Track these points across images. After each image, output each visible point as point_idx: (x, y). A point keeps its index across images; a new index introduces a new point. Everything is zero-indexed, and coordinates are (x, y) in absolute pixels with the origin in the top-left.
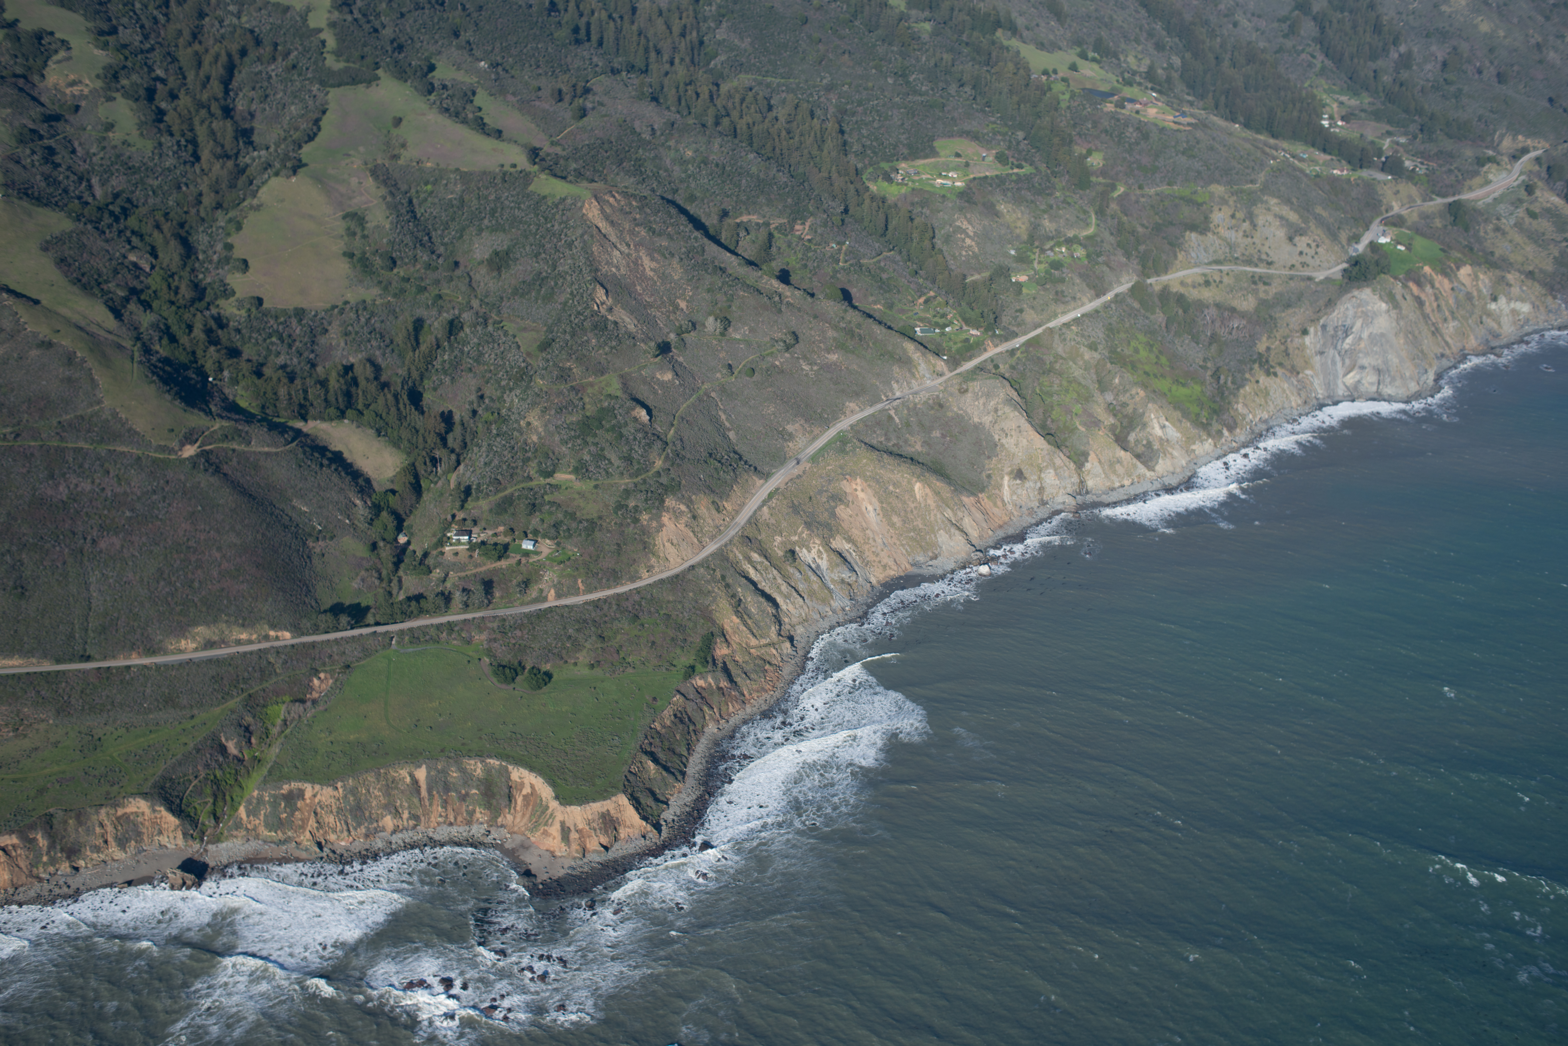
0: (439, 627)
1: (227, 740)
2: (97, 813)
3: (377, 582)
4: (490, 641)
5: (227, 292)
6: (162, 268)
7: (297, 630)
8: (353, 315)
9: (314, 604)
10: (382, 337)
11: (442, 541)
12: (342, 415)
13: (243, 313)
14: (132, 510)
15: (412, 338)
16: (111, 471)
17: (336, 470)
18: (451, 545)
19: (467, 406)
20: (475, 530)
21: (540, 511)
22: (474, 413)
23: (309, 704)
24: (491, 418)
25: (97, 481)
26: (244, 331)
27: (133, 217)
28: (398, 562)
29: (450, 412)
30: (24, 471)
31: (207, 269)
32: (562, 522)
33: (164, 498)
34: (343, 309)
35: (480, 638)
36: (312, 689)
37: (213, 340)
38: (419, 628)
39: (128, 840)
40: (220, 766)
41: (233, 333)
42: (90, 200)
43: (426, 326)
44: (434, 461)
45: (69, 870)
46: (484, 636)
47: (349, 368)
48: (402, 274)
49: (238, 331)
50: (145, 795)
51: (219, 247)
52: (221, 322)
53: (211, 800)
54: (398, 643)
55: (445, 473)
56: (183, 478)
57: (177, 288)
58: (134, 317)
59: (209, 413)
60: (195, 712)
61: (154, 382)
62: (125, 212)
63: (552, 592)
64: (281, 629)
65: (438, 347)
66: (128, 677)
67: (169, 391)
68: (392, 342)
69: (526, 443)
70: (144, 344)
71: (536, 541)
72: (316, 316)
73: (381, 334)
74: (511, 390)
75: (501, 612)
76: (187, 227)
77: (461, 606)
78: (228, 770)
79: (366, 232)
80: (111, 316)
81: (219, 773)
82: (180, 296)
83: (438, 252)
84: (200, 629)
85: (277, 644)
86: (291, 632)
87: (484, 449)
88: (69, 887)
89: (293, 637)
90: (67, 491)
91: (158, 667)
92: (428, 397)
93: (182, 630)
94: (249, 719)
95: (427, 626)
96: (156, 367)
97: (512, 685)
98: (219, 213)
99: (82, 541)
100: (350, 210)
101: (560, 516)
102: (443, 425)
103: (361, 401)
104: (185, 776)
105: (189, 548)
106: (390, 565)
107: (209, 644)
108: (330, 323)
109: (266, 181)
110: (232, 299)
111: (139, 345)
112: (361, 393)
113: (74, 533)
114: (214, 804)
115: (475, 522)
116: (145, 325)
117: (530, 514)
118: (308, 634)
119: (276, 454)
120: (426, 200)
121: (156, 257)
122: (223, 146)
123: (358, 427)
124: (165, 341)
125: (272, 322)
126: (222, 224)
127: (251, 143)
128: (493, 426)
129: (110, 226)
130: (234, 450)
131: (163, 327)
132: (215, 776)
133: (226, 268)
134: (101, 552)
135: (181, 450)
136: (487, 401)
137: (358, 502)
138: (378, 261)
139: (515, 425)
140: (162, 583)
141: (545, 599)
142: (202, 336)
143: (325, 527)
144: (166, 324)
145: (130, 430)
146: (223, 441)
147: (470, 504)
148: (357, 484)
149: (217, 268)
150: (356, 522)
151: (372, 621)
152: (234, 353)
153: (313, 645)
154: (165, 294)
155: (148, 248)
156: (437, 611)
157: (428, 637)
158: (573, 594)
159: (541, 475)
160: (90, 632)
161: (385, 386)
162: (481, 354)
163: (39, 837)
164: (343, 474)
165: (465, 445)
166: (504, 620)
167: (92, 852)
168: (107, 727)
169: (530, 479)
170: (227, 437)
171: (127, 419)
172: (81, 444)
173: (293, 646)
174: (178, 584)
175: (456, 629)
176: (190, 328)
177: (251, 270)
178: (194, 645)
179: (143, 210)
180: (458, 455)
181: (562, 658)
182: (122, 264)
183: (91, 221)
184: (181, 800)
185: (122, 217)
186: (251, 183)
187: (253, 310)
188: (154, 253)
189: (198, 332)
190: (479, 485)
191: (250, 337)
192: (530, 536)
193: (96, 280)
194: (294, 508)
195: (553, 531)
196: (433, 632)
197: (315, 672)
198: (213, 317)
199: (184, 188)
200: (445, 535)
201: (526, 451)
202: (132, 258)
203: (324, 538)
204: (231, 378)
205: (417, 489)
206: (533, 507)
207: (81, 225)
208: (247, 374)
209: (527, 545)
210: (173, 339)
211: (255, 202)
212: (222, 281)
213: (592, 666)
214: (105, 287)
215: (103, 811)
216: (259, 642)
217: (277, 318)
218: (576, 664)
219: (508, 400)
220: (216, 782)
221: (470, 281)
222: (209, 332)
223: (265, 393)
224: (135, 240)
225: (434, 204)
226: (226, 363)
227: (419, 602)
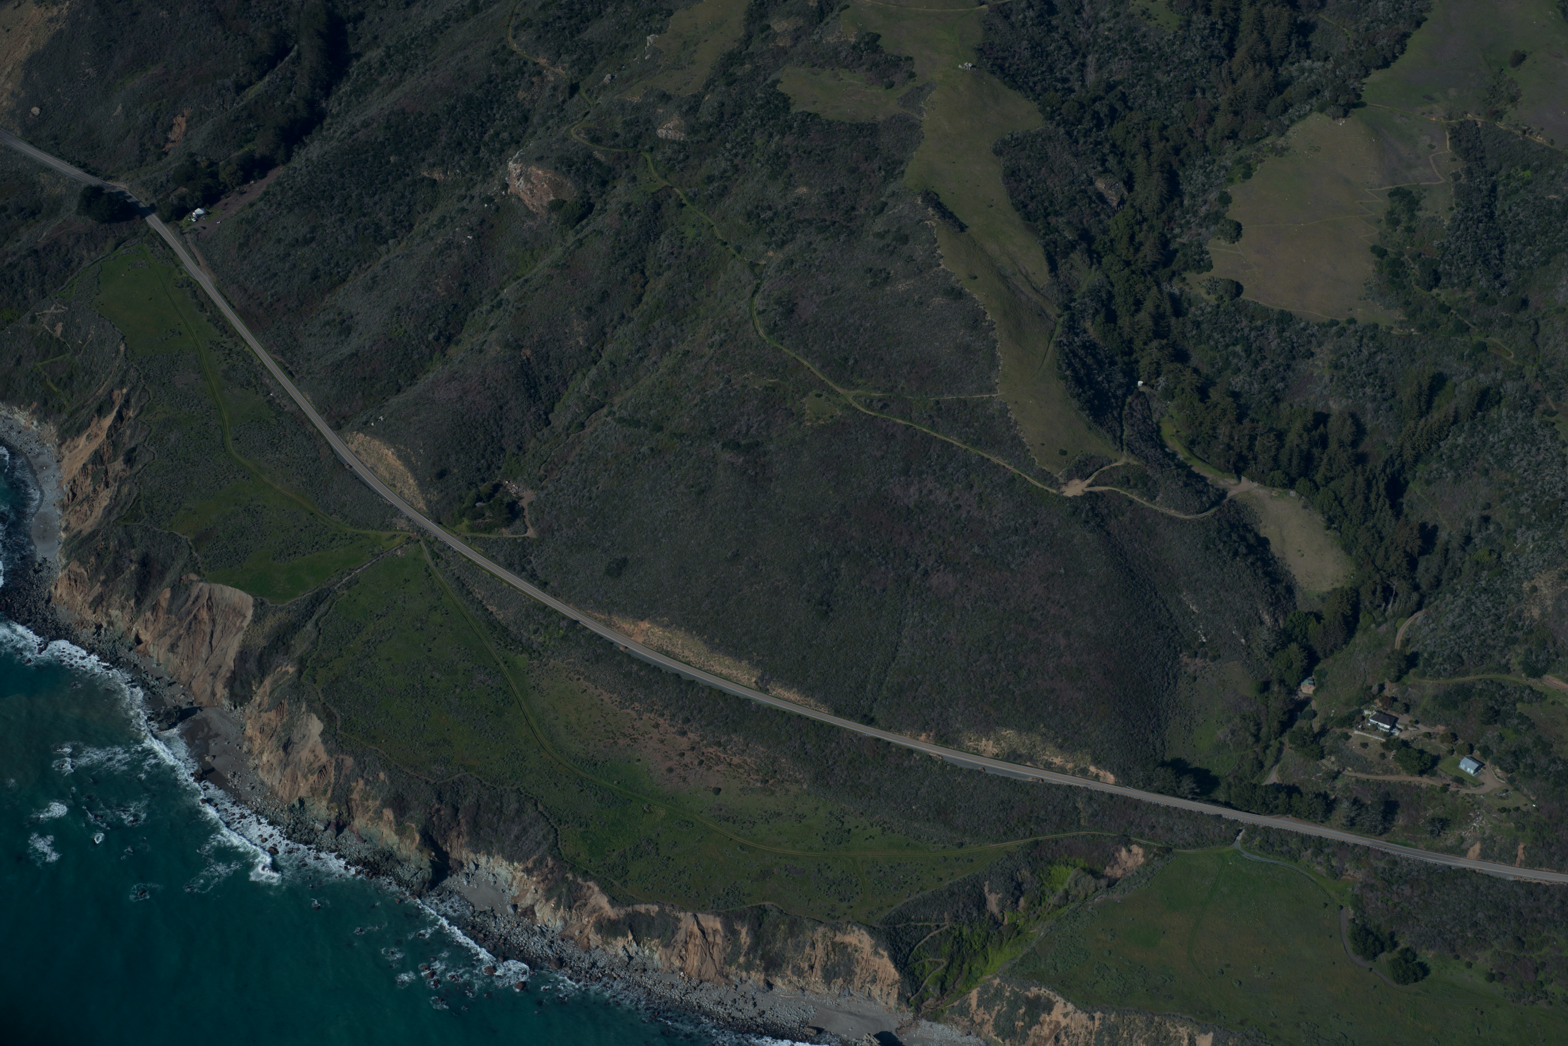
0: (1305, 839)
1: (990, 891)
2: (814, 930)
3: (1251, 740)
4: (1365, 886)
5: (1202, 264)
6: (1133, 206)
7: (1124, 778)
8: (1354, 343)
9: (1158, 745)
10: (1383, 385)
11: (1353, 719)
12: (1290, 483)
13: (1212, 299)
14: (982, 547)
15: (1423, 399)
16: (976, 485)
17: (1252, 564)
18: (1363, 729)
19: (1462, 526)
20: (1404, 719)
21: (1504, 724)
22: (1468, 539)
23: (1103, 882)
24: (1487, 558)
25: (956, 494)
26: (1204, 326)
27: (1121, 124)
28: (1286, 725)
29: (1435, 528)
30: (878, 454)
31: (1188, 222)
32: (1528, 750)
33: (1025, 543)
34: (1344, 329)
35: (1355, 874)
36: (1116, 862)
37: (1160, 331)
38: (1279, 831)
39: (836, 975)
40: (971, 922)
41: (1189, 326)
42: (1077, 86)
43: (1449, 384)
44: (1388, 593)
45: (762, 984)
46: (1360, 875)
47: (1321, 418)
48: (1442, 298)
49: (1197, 325)
50: (872, 931)
51: (1213, 196)
52: (1178, 306)
53: (946, 963)
54: (1244, 841)
55: (1395, 615)
56: (1056, 523)
57: (1141, 244)
58: (1074, 273)
59: (1119, 440)
60: (967, 839)
61: (1065, 378)
62: (1113, 114)
63: (1477, 847)
64: (1105, 768)
65: (1455, 422)
66: (906, 763)
67: (1079, 395)
68: (1394, 395)
69: (1519, 616)
70: (1072, 318)
71: (1482, 765)
72: (1304, 329)
73: (1383, 380)
74: (1530, 527)
75: (1396, 850)
76: (1183, 154)
77: (1344, 821)
78: (979, 930)
79: (1414, 224)
80: (1046, 268)
81: (966, 931)
82: (1140, 255)
83: (1505, 277)
84: (1009, 733)
85: (1094, 785)
86: (1116, 776)
87: (1460, 601)
88: (755, 1005)
89: (1117, 784)
90: (917, 496)
91: (944, 764)
92: (1415, 490)
93: (987, 727)
94: (1025, 873)
95: (1290, 833)
96: (1075, 355)
97: (1370, 964)
98: (1229, 145)
99: (913, 568)
100: (1403, 185)
101: (1529, 741)
102: (1419, 542)
103: (1322, 469)
104: (926, 920)
105: (1031, 620)
106: (1275, 724)
107: (1013, 757)
108: (1320, 345)
109: (1306, 115)
110: (1206, 275)
111: (1066, 316)
112: (1325, 460)
113: (907, 555)
114: (947, 969)
115: (1407, 709)
116: (1084, 288)
117: (1488, 723)
118: (1136, 787)
119: (1183, 522)
120: (1516, 191)
121: (1130, 189)
122: (1268, 44)
123: (1305, 507)
124: (1100, 318)
125: (1245, 323)
126: (1229, 163)
127: (1307, 45)
128: (1485, 573)
129: (1087, 133)
130: (1131, 502)
131: (1104, 296)
132: (961, 934)
133: (1212, 228)
134: (929, 589)
135: (1065, 484)
136: (1492, 528)
137: (1266, 618)
138: (1415, 270)
139: (1515, 586)
140: (985, 656)
141: (1463, 853)
142: (1149, 323)
143: (1210, 641)
144: (1109, 292)
145: (1015, 437)
146: (1122, 486)
147: (1411, 678)
148: (1274, 590)
149: (1201, 226)
150: (1253, 646)
151: (1222, 798)
152: (1181, 356)
153: (1137, 804)
154: (1122, 247)
155: (1125, 175)
156: (1309, 816)
157: (1285, 848)
158: (1504, 861)
159: (1524, 670)
160: (884, 688)
161: (1361, 459)
162: (1509, 455)
163: (744, 932)
164: (1260, 572)
165: (1437, 583)
166: (1395, 863)
167: (793, 973)
168: (862, 819)
169: (1506, 669)
170: (1129, 481)
171: (1016, 423)
172: (954, 440)
173: (1111, 796)
174: (1003, 665)
175: (1327, 850)
176: (1138, 304)
177: (1242, 240)
178: (995, 751)
179: (1137, 117)
180: (1423, 597)
181: (1453, 950)
182: (1084, 192)
183: (1065, 122)
184: (911, 950)
185: (1107, 122)
186: (1285, 110)
187: (1226, 298)
188: (1129, 184)
189: (1144, 317)
190: (1432, 655)
191: (1210, 337)
192: (1477, 753)
193: (1046, 209)
194: (1180, 602)
195: (1510, 759)
196: (1294, 844)
197: (1127, 842)
198: (1172, 296)
199: (1199, 95)
200: (1360, 712)
201: (1516, 628)
202: (1100, 185)
203: (1205, 655)
204: (1166, 389)
205: (1350, 624)
206: (1494, 716)
207: (1051, 127)
208: (1188, 389)
209: (1468, 766)
210: (1111, 317)
211: (1281, 142)
212: (1200, 245)
213: (1491, 978)
214: (1052, 220)
215: (821, 930)
216: (1073, 774)
217: (1252, 319)
218: (1469, 965)
219: (1520, 539)
220: (959, 940)
221: (1536, 334)
222: (1158, 317)
223: (1201, 424)
224: (1112, 161)
225: (1527, 202)
226: (1167, 367)
227: (1290, 796)
